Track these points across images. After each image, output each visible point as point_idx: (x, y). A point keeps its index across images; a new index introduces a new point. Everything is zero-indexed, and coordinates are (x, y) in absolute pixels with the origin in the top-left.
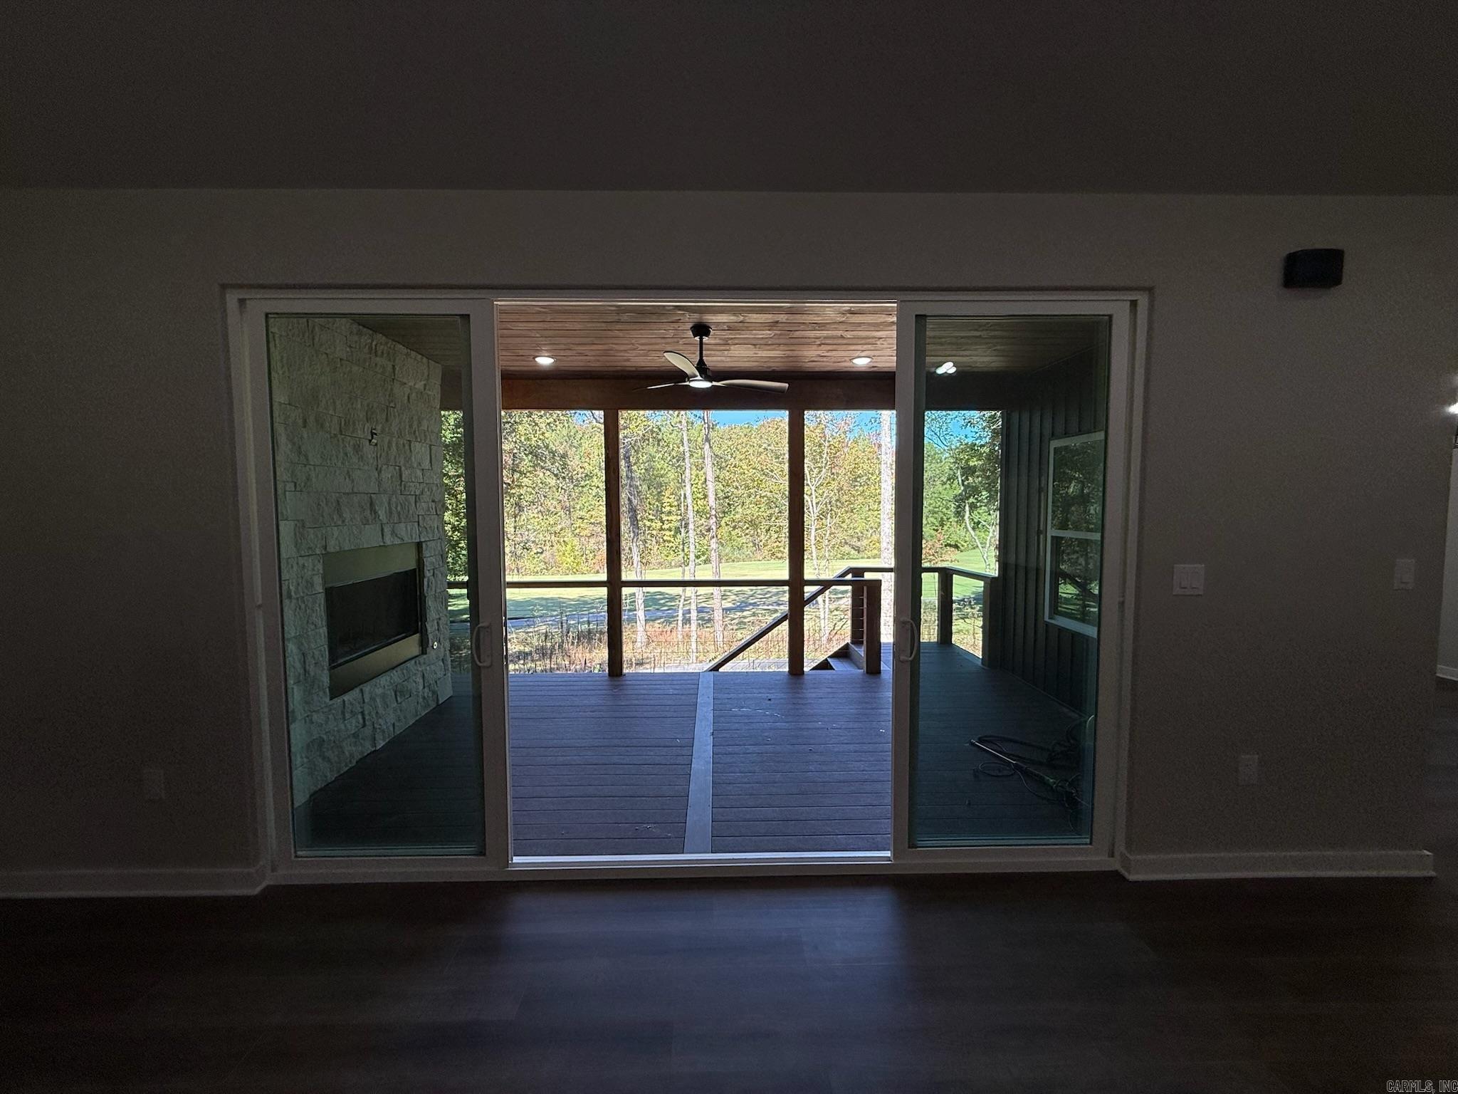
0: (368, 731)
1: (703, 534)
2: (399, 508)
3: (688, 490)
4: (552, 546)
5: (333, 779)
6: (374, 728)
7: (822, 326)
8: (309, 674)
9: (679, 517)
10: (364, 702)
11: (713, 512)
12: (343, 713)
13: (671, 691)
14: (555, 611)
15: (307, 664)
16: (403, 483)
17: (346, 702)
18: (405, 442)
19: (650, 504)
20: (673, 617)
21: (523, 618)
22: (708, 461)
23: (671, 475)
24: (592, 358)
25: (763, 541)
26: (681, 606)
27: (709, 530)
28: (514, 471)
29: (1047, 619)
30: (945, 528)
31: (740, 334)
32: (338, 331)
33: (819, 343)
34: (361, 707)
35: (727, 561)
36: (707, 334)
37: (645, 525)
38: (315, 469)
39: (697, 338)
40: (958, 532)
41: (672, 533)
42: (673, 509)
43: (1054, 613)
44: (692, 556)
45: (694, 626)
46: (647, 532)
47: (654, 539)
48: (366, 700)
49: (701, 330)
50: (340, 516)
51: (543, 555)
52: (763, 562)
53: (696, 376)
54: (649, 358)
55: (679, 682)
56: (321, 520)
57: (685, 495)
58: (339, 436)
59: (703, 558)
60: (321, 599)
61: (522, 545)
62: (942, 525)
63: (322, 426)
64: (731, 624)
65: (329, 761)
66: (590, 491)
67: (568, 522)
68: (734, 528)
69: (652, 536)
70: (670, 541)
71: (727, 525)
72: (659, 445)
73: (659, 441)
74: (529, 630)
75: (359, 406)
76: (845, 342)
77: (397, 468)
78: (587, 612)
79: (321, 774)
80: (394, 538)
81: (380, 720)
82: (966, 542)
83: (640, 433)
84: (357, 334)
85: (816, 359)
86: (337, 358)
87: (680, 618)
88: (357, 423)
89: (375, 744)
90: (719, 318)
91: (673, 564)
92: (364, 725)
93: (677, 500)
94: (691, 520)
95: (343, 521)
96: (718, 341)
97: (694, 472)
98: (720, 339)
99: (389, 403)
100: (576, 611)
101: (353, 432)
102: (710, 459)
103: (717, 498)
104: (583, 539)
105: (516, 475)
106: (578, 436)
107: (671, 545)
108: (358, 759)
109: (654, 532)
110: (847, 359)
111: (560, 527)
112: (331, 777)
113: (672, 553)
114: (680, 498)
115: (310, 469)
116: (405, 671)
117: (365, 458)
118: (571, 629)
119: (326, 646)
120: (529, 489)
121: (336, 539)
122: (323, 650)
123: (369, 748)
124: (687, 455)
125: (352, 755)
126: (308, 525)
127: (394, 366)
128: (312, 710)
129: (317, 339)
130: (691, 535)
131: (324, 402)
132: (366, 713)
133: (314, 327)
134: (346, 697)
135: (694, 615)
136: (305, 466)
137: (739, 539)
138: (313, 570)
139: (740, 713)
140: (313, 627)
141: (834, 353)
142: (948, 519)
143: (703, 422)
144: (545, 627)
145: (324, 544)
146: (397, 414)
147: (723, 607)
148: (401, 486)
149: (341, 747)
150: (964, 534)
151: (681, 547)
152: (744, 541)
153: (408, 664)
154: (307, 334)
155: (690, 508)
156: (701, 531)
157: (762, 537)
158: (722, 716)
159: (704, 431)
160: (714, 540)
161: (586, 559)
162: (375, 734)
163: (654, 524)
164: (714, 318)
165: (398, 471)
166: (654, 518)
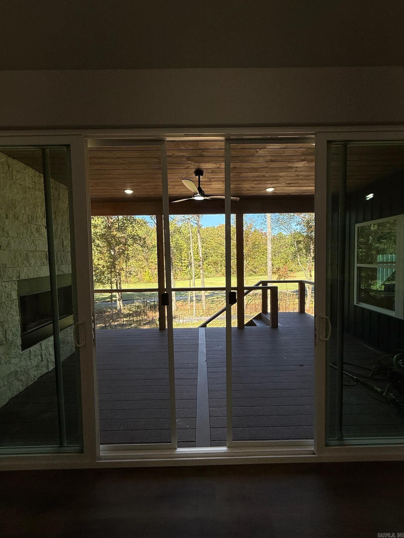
0: (44, 363)
1: (197, 268)
2: (62, 258)
3: (191, 251)
4: (141, 273)
5: (24, 389)
6: (48, 361)
7: (255, 170)
8: (8, 340)
9: (188, 261)
10: (42, 350)
11: (201, 259)
12: (30, 357)
13: (187, 338)
14: (142, 297)
15: (7, 335)
16: (64, 247)
17: (31, 351)
18: (65, 228)
19: (177, 256)
20: (187, 299)
21: (130, 300)
22: (199, 240)
23: (185, 246)
24: (149, 190)
25: (220, 270)
26: (189, 295)
27: (199, 266)
28: (126, 245)
29: (355, 304)
30: (287, 264)
31: (217, 175)
32: (27, 174)
33: (252, 180)
34: (40, 352)
35: (206, 277)
36: (202, 175)
37: (175, 265)
38: (13, 239)
39: (197, 177)
40: (292, 265)
41: (186, 267)
42: (186, 258)
43: (359, 301)
44: (193, 276)
45: (194, 302)
46: (176, 267)
47: (179, 270)
48: (43, 349)
49: (199, 172)
50: (28, 262)
51: (138, 276)
52: (220, 278)
53: (197, 194)
54: (175, 190)
55: (190, 333)
56: (16, 264)
57: (190, 253)
58: (28, 224)
59: (197, 276)
60: (17, 302)
61: (129, 272)
62: (286, 263)
63: (18, 219)
64: (208, 302)
65: (21, 381)
66: (155, 252)
67: (147, 264)
68: (209, 265)
69: (178, 268)
70: (184, 270)
71: (207, 264)
72: (180, 234)
73: (180, 232)
74: (132, 305)
75: (40, 210)
76: (265, 179)
77: (61, 240)
78: (154, 298)
79: (16, 388)
80: (59, 272)
81: (51, 357)
82: (295, 269)
83: (173, 229)
84: (38, 177)
85: (250, 189)
86: (27, 187)
87: (189, 300)
88: (38, 218)
89: (48, 368)
90: (208, 165)
91: (186, 279)
92: (42, 360)
93: (187, 255)
94: (193, 262)
95: (30, 264)
96: (206, 179)
97: (194, 244)
98: (208, 178)
99: (57, 210)
100: (150, 297)
101: (36, 222)
102: (200, 239)
103: (202, 254)
104: (152, 270)
105: (126, 246)
106: (150, 232)
107: (185, 272)
108: (38, 377)
109: (179, 267)
110: (264, 189)
111: (144, 266)
112: (22, 389)
113: (186, 275)
114: (188, 254)
115: (10, 239)
116: (65, 333)
117: (43, 234)
118: (148, 304)
119: (19, 325)
120: (131, 252)
121: (26, 273)
122: (17, 327)
123: (45, 371)
124: (191, 237)
125: (35, 376)
126: (8, 266)
127: (59, 194)
128: (10, 357)
129: (14, 177)
130: (193, 268)
131: (18, 208)
132: (43, 354)
133: (12, 171)
134: (32, 349)
135: (194, 299)
136: (7, 237)
137: (210, 269)
138: (12, 288)
139: (218, 349)
140: (11, 316)
141: (258, 185)
142: (288, 260)
143: (197, 225)
144: (138, 304)
145: (19, 275)
146: (61, 215)
147: (206, 295)
148: (63, 248)
149: (29, 373)
150: (294, 266)
151: (189, 272)
152: (212, 270)
153: (67, 329)
154: (8, 174)
155: (192, 258)
156: (196, 266)
157: (219, 268)
158: (211, 351)
159: (197, 229)
160: (202, 270)
161: (154, 277)
162: (48, 364)
163: (179, 264)
164: (205, 165)
165: (61, 241)
166: (179, 262)
